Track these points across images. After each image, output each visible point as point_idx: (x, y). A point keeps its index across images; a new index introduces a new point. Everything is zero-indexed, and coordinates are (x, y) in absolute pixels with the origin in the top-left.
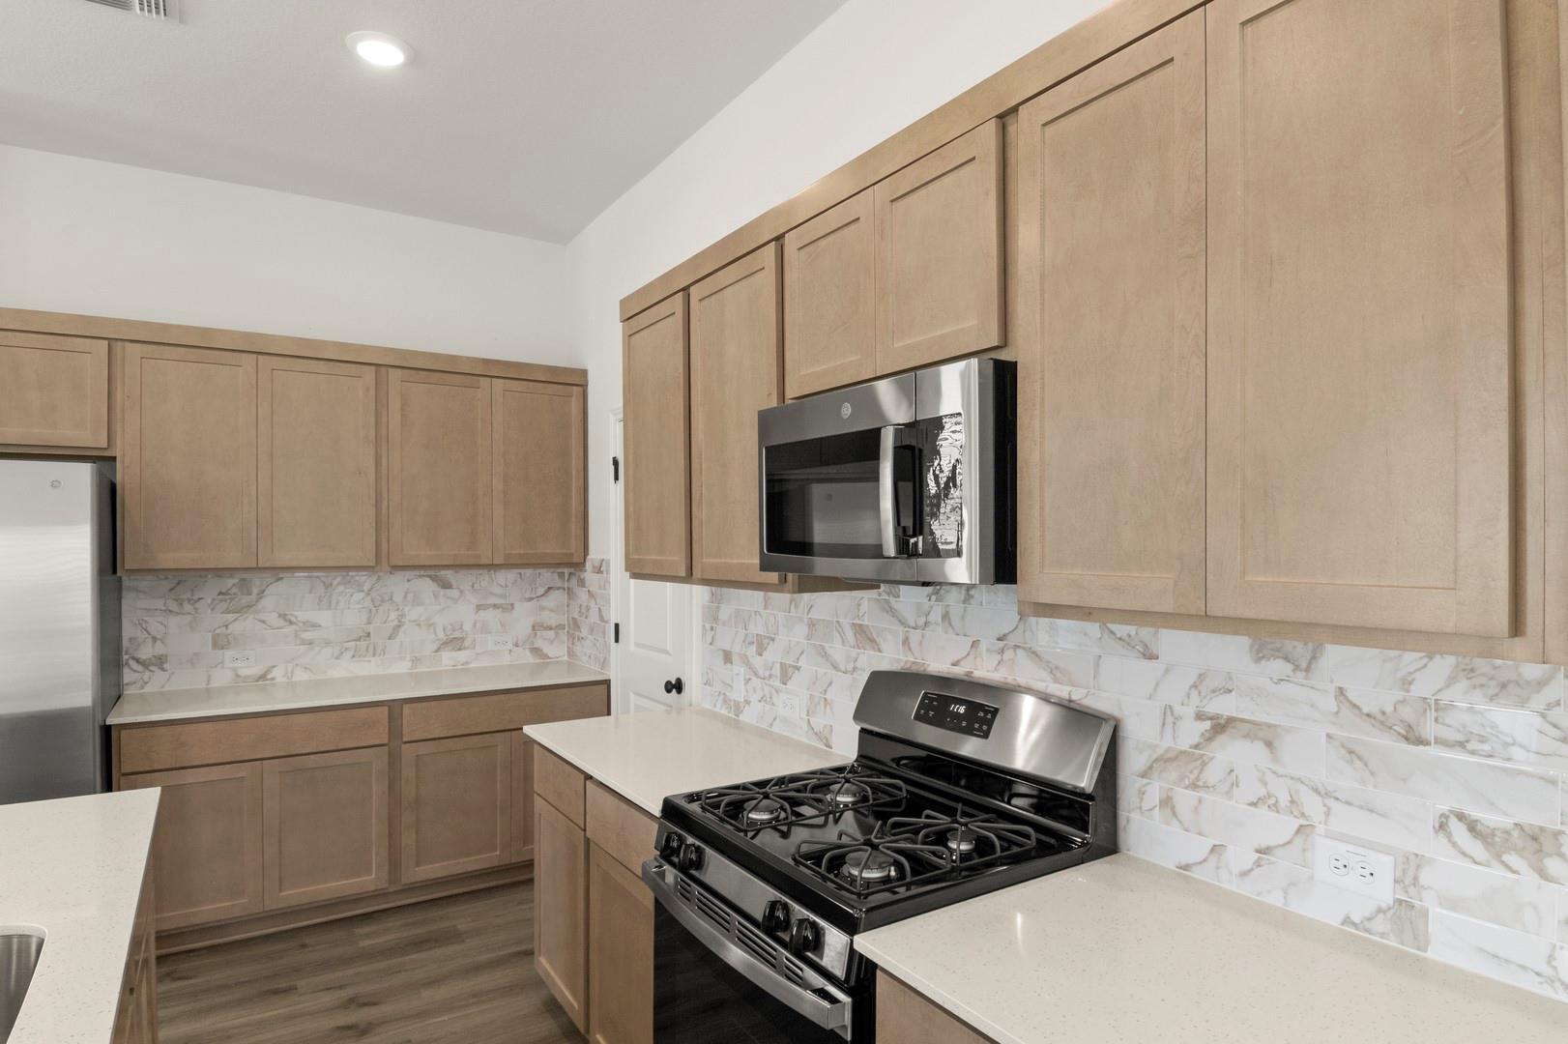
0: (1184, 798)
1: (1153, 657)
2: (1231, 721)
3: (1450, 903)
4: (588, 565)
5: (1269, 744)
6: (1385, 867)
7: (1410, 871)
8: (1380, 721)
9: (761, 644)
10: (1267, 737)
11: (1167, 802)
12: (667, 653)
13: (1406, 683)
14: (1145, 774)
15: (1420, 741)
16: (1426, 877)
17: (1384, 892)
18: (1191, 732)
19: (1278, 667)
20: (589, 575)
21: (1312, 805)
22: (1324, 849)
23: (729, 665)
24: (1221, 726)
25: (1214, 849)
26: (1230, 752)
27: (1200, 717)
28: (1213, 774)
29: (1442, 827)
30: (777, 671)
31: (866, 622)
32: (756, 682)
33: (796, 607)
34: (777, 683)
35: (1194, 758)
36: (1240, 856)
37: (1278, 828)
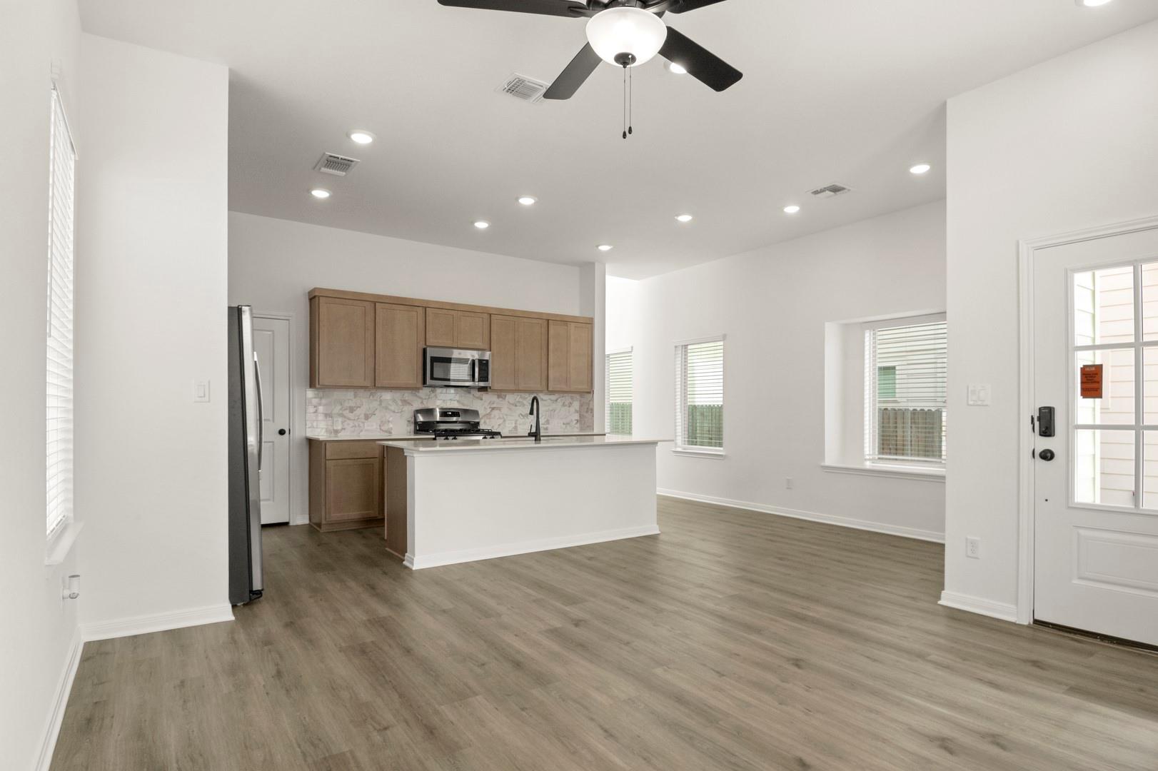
0: (487, 421)
1: (481, 399)
3: (520, 424)
5: (500, 410)
6: (514, 422)
8: (513, 404)
9: (352, 410)
10: (499, 409)
14: (482, 418)
15: (516, 406)
16: (518, 422)
17: (514, 425)
18: (489, 411)
19: (500, 399)
21: (505, 417)
22: (507, 422)
24: (493, 409)
26: (496, 412)
27: (490, 408)
28: (492, 416)
30: (362, 416)
31: (406, 398)
33: (373, 397)
34: (363, 420)
35: (489, 414)
36: (496, 427)
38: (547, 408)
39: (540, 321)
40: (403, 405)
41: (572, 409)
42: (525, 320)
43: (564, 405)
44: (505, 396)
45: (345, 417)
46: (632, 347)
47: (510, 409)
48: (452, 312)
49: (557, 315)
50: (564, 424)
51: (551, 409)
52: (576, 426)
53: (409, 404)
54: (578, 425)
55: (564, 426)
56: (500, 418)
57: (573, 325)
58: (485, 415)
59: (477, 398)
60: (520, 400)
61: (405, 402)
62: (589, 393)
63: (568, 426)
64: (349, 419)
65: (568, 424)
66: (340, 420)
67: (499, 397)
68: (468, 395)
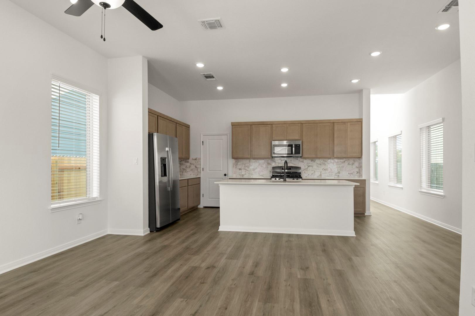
0: (306, 172)
1: (303, 162)
2: (310, 166)
3: (323, 174)
4: (191, 159)
5: (312, 167)
6: (320, 173)
7: (321, 172)
9: (248, 167)
10: (312, 166)
11: (305, 172)
12: (221, 171)
13: (320, 162)
14: (303, 171)
15: (321, 165)
16: (322, 173)
17: (320, 174)
18: (307, 167)
20: (190, 160)
21: (315, 170)
23: (241, 170)
24: (309, 166)
25: (309, 175)
26: (310, 168)
27: (307, 166)
28: (308, 169)
29: (322, 170)
30: (252, 169)
32: (247, 171)
34: (253, 171)
35: (307, 169)
36: (310, 174)
37: (313, 172)
38: (338, 166)
39: (329, 124)
40: (268, 165)
41: (354, 166)
42: (320, 124)
43: (349, 164)
44: (315, 160)
45: (245, 169)
46: (401, 131)
47: (318, 166)
48: (284, 125)
49: (339, 120)
50: (349, 174)
51: (341, 166)
52: (357, 175)
53: (270, 164)
54: (358, 174)
55: (349, 175)
56: (312, 170)
57: (349, 124)
58: (304, 169)
59: (301, 161)
60: (323, 162)
61: (269, 164)
62: (360, 158)
63: (351, 175)
64: (247, 170)
65: (352, 174)
66: (244, 170)
67: (312, 161)
68: (297, 160)
